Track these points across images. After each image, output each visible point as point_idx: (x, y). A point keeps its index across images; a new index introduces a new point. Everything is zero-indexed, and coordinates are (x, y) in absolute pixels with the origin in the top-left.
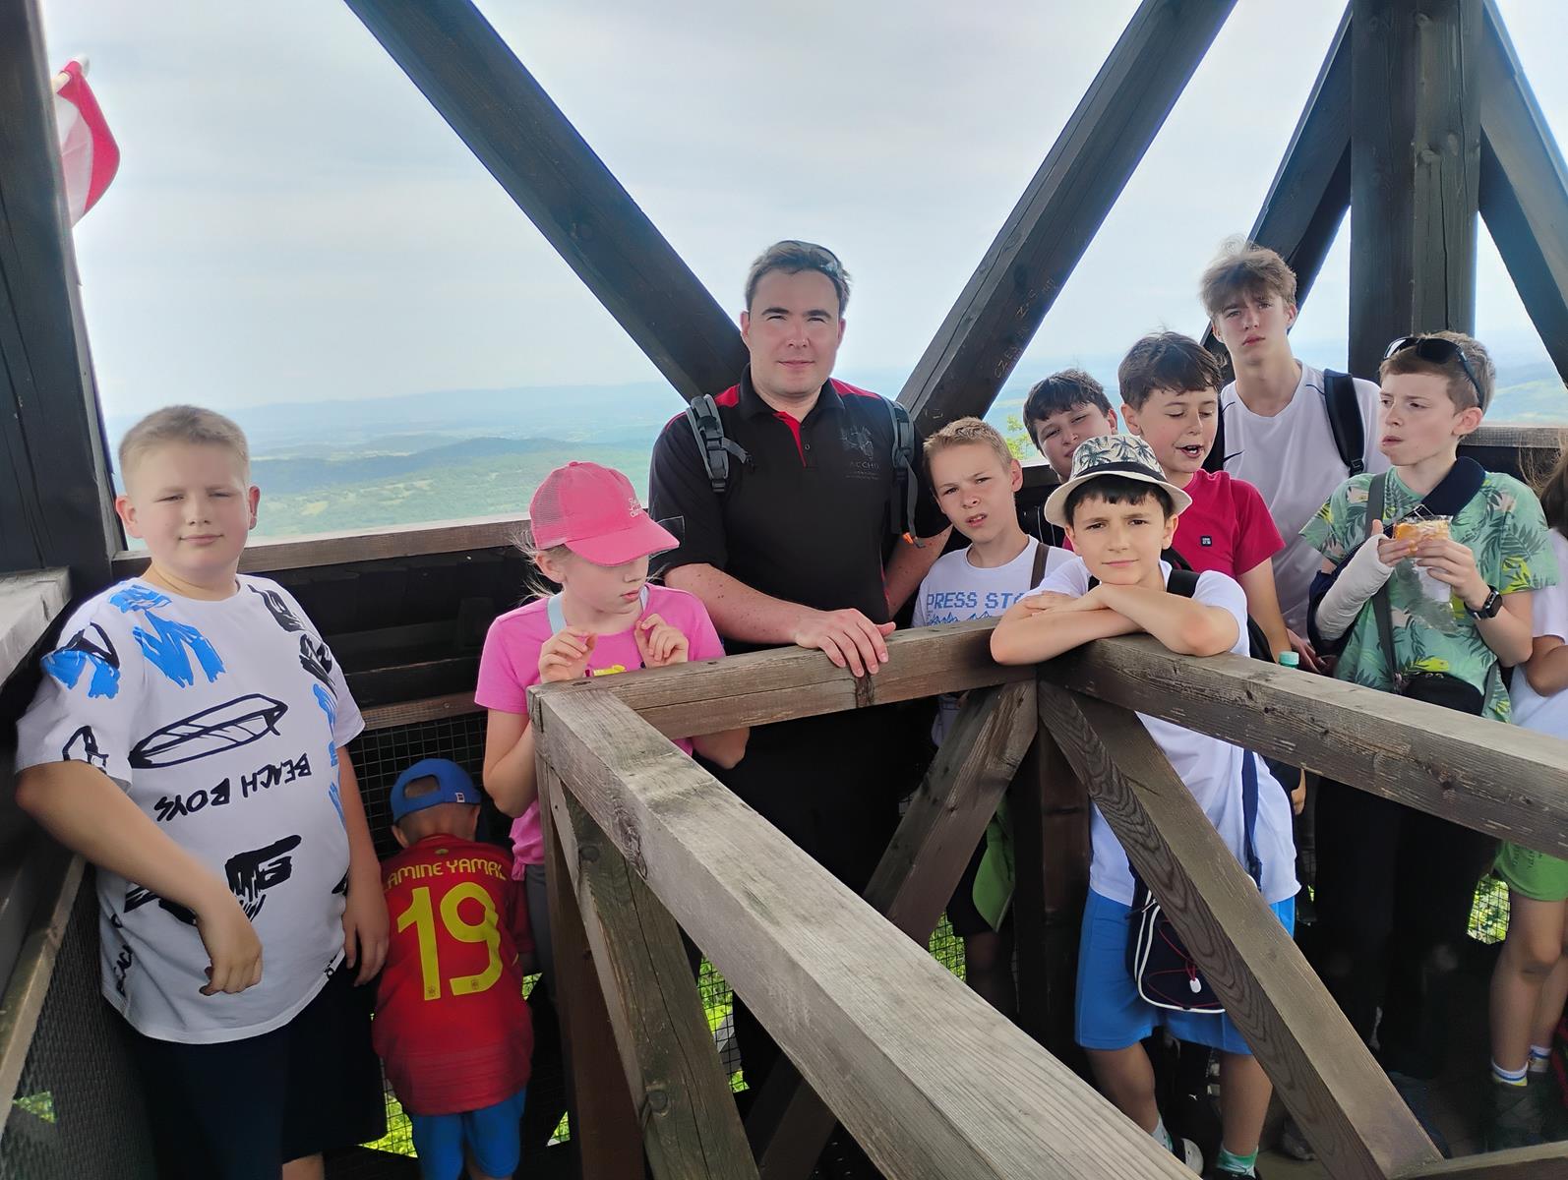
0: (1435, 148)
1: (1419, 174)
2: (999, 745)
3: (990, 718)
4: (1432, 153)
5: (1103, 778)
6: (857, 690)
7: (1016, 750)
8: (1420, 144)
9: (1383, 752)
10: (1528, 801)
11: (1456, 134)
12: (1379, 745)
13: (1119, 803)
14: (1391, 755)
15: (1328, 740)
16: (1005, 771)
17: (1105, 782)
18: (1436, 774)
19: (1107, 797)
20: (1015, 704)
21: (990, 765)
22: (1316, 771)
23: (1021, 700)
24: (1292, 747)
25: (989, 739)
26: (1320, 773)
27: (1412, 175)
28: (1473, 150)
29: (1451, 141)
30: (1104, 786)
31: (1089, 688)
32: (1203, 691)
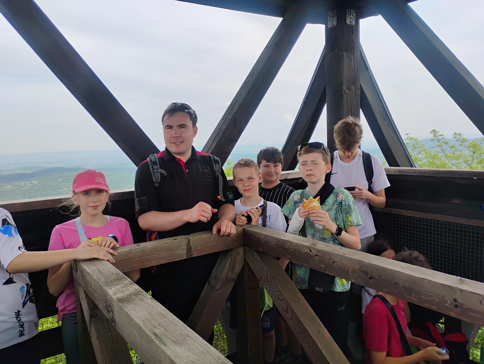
0: (349, 89)
1: (345, 96)
2: (232, 269)
3: (230, 259)
4: (348, 90)
5: (265, 278)
6: (187, 252)
7: (238, 269)
8: (345, 88)
9: (351, 269)
10: (395, 283)
11: (354, 85)
12: (350, 266)
13: (271, 285)
14: (353, 269)
15: (335, 264)
16: (234, 276)
18: (367, 275)
19: (267, 283)
20: (237, 254)
21: (230, 275)
22: (331, 274)
23: (239, 253)
24: (324, 267)
25: (229, 266)
27: (343, 96)
28: (359, 90)
29: (353, 87)
30: (266, 280)
31: (260, 249)
32: (296, 249)
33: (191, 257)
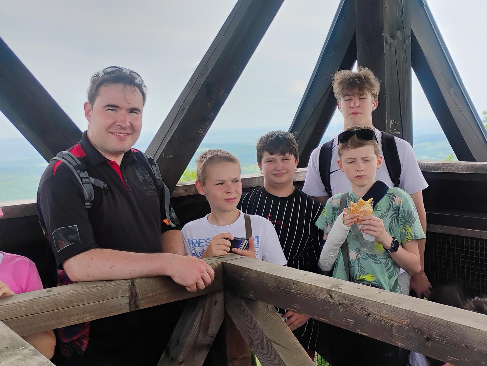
0: (393, 37)
1: (386, 48)
2: (205, 327)
3: (201, 313)
4: (391, 39)
5: (258, 342)
6: (130, 302)
7: (214, 328)
8: (386, 35)
9: (396, 324)
10: (467, 346)
11: (400, 30)
12: (395, 320)
13: (267, 354)
14: (400, 325)
15: (370, 318)
16: (208, 340)
17: (260, 343)
18: (422, 334)
19: (261, 351)
20: (213, 304)
21: (201, 337)
22: (365, 334)
23: (216, 302)
24: (353, 322)
25: (200, 324)
26: (367, 335)
27: (383, 48)
28: (408, 38)
29: (399, 34)
30: (259, 345)
31: (251, 295)
32: (308, 295)
33: (136, 309)
